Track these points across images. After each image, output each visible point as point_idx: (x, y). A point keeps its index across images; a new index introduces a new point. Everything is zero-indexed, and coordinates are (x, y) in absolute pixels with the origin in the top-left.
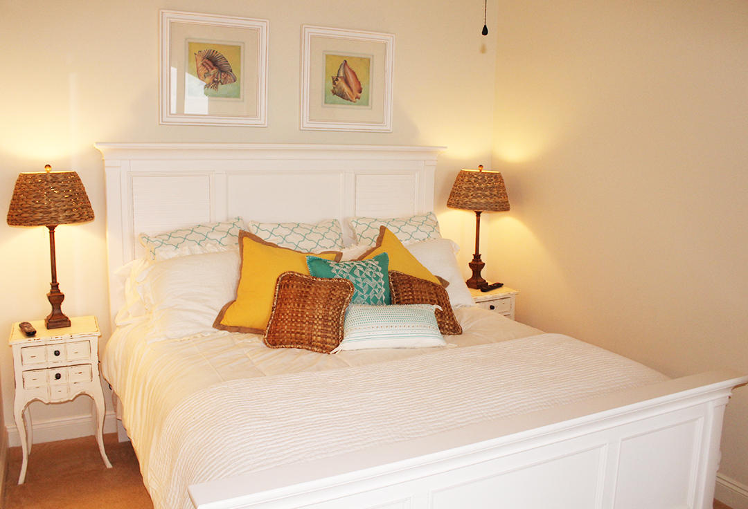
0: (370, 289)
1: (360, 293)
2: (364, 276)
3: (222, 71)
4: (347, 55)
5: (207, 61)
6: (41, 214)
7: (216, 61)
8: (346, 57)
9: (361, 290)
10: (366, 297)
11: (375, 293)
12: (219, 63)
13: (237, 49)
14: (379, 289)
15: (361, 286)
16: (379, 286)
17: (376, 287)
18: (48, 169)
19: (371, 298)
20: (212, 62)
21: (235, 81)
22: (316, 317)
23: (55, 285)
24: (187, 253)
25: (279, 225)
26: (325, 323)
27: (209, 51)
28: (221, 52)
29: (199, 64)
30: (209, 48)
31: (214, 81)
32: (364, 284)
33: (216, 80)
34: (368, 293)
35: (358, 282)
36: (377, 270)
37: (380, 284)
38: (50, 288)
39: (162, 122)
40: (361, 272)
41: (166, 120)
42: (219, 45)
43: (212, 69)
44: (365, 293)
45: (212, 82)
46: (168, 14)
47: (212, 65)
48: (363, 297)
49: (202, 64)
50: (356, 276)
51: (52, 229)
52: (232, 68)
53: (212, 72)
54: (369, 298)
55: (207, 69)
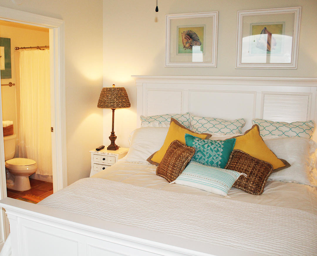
0: (210, 156)
1: (203, 157)
2: (209, 148)
3: (194, 40)
4: (265, 24)
5: (187, 36)
6: (103, 104)
7: (192, 36)
8: (265, 25)
9: (205, 156)
10: (206, 160)
11: (213, 159)
12: (193, 36)
13: (202, 29)
14: (217, 158)
15: (205, 153)
16: (217, 156)
17: (215, 156)
18: (114, 86)
19: (209, 161)
20: (189, 36)
21: (201, 45)
22: (171, 163)
23: (113, 133)
24: (151, 126)
25: (203, 118)
26: (173, 168)
27: (188, 31)
28: (194, 31)
29: (184, 37)
30: (188, 30)
31: (190, 46)
32: (207, 153)
33: (191, 45)
34: (208, 158)
35: (204, 151)
36: (220, 147)
37: (219, 155)
38: (111, 134)
39: (166, 66)
40: (208, 146)
41: (168, 65)
42: (193, 28)
43: (190, 40)
44: (206, 158)
45: (189, 45)
46: (169, 16)
47: (189, 38)
48: (204, 159)
49: (185, 38)
50: (204, 148)
51: (113, 110)
52: (199, 38)
53: (189, 41)
54: (208, 161)
55: (187, 40)
